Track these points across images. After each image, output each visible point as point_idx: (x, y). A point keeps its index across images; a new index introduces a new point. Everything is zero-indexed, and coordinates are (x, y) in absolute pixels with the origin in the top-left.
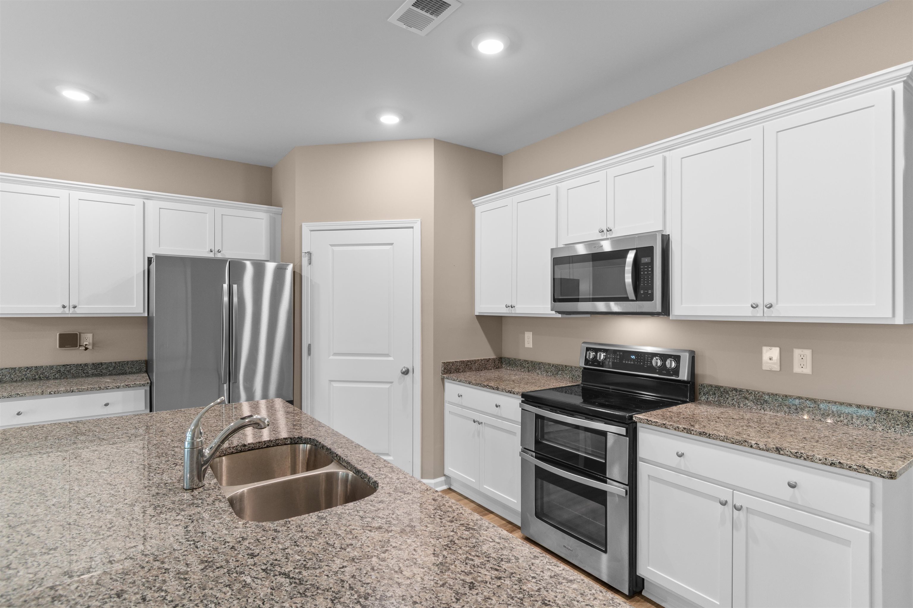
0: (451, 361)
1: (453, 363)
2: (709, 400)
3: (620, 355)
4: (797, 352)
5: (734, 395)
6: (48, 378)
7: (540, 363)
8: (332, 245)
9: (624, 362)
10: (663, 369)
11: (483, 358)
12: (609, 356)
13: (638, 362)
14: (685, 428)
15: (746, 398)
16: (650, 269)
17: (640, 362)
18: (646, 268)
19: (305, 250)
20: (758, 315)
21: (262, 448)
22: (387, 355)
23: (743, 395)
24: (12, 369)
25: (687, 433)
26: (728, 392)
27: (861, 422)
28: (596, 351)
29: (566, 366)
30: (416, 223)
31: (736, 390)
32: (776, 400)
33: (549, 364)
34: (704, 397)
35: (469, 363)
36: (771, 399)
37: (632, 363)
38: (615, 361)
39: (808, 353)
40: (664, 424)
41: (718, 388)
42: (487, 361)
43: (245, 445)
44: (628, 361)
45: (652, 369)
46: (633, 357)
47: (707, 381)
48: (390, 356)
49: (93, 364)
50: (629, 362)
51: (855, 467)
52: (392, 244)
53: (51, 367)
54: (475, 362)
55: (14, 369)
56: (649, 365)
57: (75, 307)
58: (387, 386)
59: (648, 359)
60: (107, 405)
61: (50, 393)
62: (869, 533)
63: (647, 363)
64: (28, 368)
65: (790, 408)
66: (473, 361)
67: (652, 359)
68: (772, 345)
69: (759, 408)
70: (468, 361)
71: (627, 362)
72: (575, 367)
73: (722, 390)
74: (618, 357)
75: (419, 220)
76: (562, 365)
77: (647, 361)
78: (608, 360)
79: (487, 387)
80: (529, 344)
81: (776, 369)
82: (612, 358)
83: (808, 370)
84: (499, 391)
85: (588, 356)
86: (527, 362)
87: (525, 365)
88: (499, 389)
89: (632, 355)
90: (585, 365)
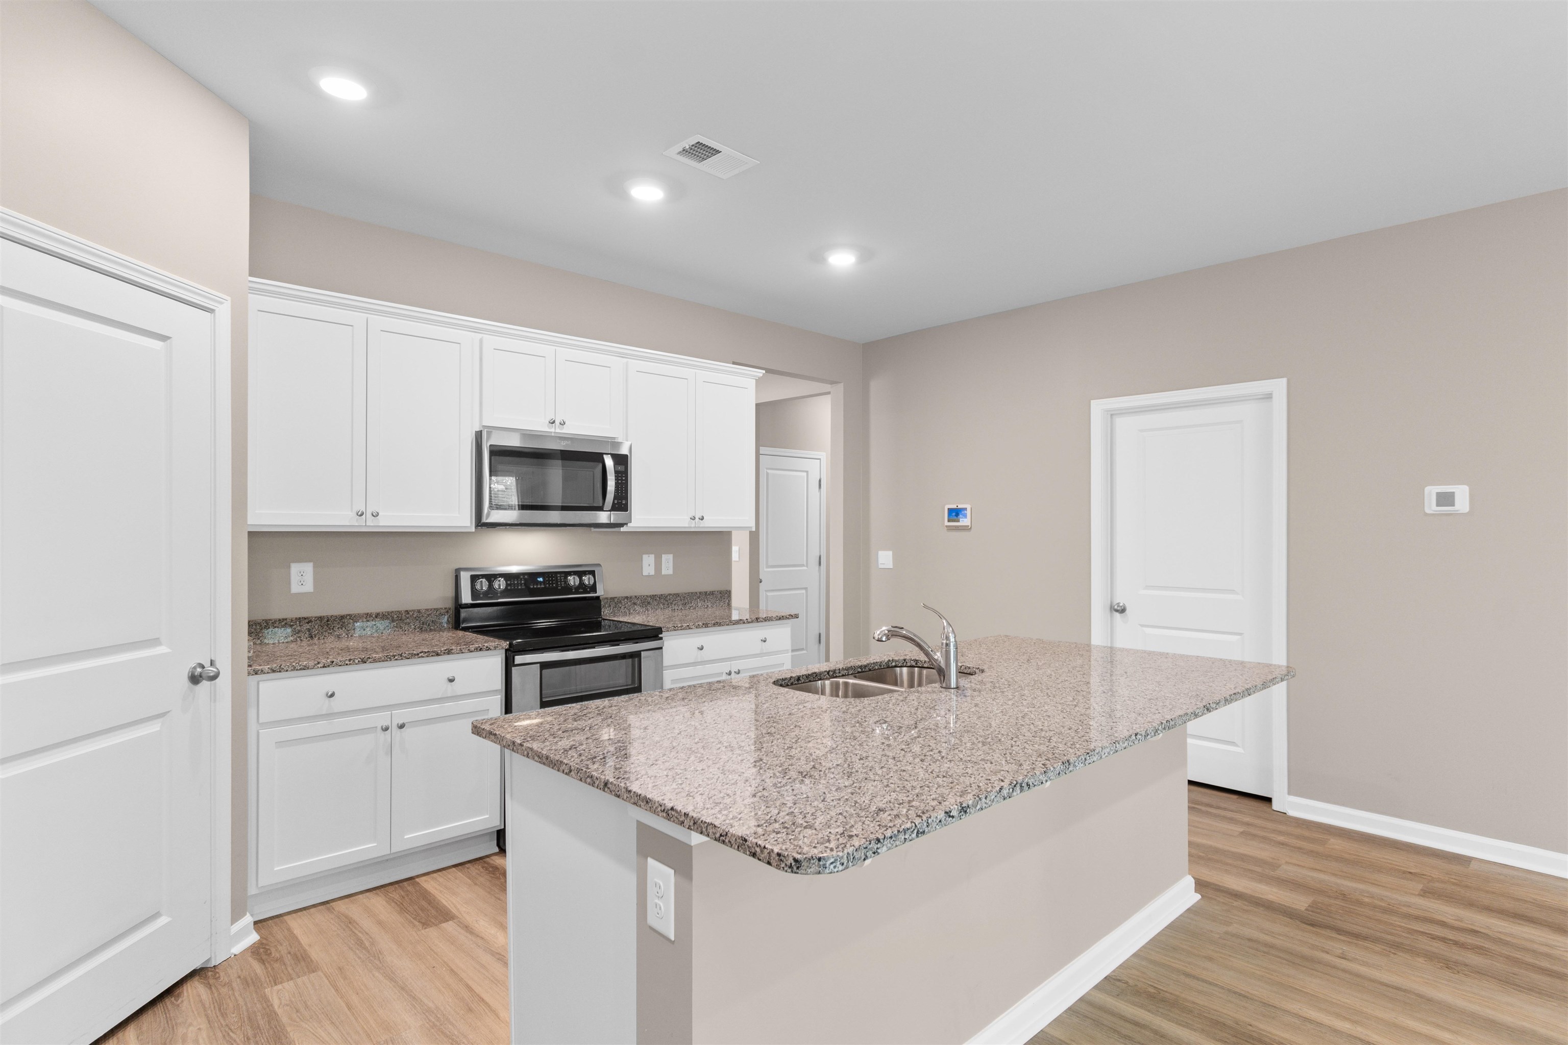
3: (525, 580)
4: (664, 557)
5: (625, 602)
7: (342, 617)
9: (532, 587)
10: (582, 587)
12: (509, 582)
13: (549, 584)
15: (635, 604)
17: (553, 584)
23: (633, 601)
25: (705, 627)
26: (621, 601)
27: (702, 604)
28: (491, 578)
29: (407, 611)
30: (221, 303)
31: (627, 598)
37: (543, 586)
38: (520, 587)
39: (671, 557)
40: (688, 626)
41: (613, 599)
44: (537, 585)
45: (568, 589)
46: (541, 579)
48: (157, 645)
50: (539, 586)
52: (164, 338)
56: (563, 585)
58: (154, 727)
59: (561, 579)
63: (561, 584)
67: (566, 578)
68: (648, 553)
69: (643, 609)
71: (535, 587)
72: (427, 610)
73: (616, 600)
74: (523, 582)
76: (400, 612)
77: (561, 582)
78: (509, 588)
79: (420, 655)
80: (302, 586)
81: (652, 573)
82: (514, 584)
83: (670, 572)
84: (453, 654)
85: (478, 587)
86: (307, 621)
87: (299, 628)
88: (453, 651)
89: (539, 578)
90: (472, 600)
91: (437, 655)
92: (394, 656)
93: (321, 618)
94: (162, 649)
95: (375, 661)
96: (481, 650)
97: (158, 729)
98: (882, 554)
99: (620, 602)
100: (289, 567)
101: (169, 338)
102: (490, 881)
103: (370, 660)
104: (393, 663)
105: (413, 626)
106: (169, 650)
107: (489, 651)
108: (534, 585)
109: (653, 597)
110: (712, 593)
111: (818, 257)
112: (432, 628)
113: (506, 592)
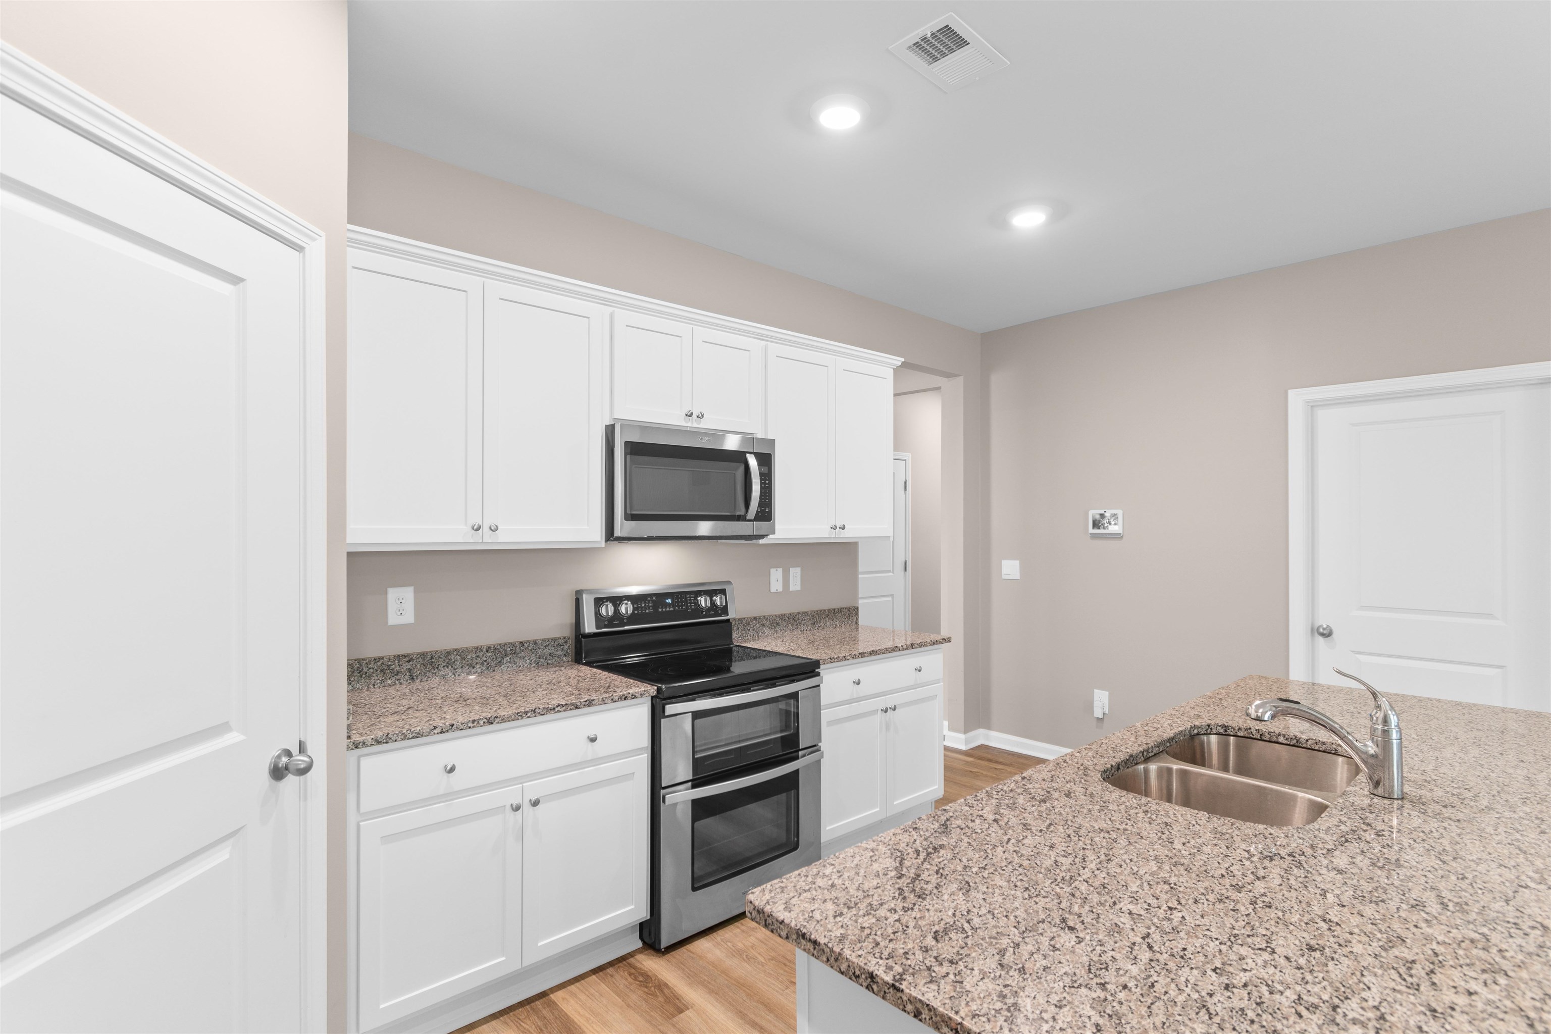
3: (653, 602)
4: (795, 571)
5: (754, 624)
7: (449, 653)
9: (660, 610)
10: (714, 609)
12: (635, 606)
13: (678, 606)
15: (764, 625)
16: (767, 481)
17: (682, 606)
23: (761, 622)
28: (616, 600)
29: (521, 642)
30: (314, 240)
31: (755, 618)
33: (478, 649)
37: (672, 609)
38: (647, 611)
39: (798, 570)
44: (666, 608)
45: (700, 612)
46: (669, 601)
50: (668, 609)
52: (236, 280)
56: (694, 607)
58: (222, 855)
59: (690, 600)
63: (691, 606)
67: (696, 598)
68: (776, 567)
69: (772, 632)
71: (664, 609)
72: (544, 640)
73: (744, 621)
74: (650, 604)
76: (513, 644)
77: (691, 603)
78: (636, 612)
79: (557, 709)
80: (402, 616)
81: (780, 589)
82: (641, 607)
83: (798, 588)
84: (594, 705)
85: (603, 611)
86: (407, 659)
87: (398, 668)
88: (594, 703)
89: (667, 599)
90: (597, 628)
91: (577, 708)
92: (526, 713)
93: (423, 655)
94: (233, 738)
95: (503, 720)
96: (626, 698)
97: (227, 856)
98: (1005, 563)
99: (749, 624)
100: (386, 593)
101: (242, 280)
102: (647, 1001)
103: (497, 720)
104: (525, 721)
105: (528, 661)
106: (242, 737)
107: (635, 700)
108: (662, 608)
109: (782, 617)
110: (840, 610)
111: (999, 221)
112: (549, 662)
113: (632, 619)
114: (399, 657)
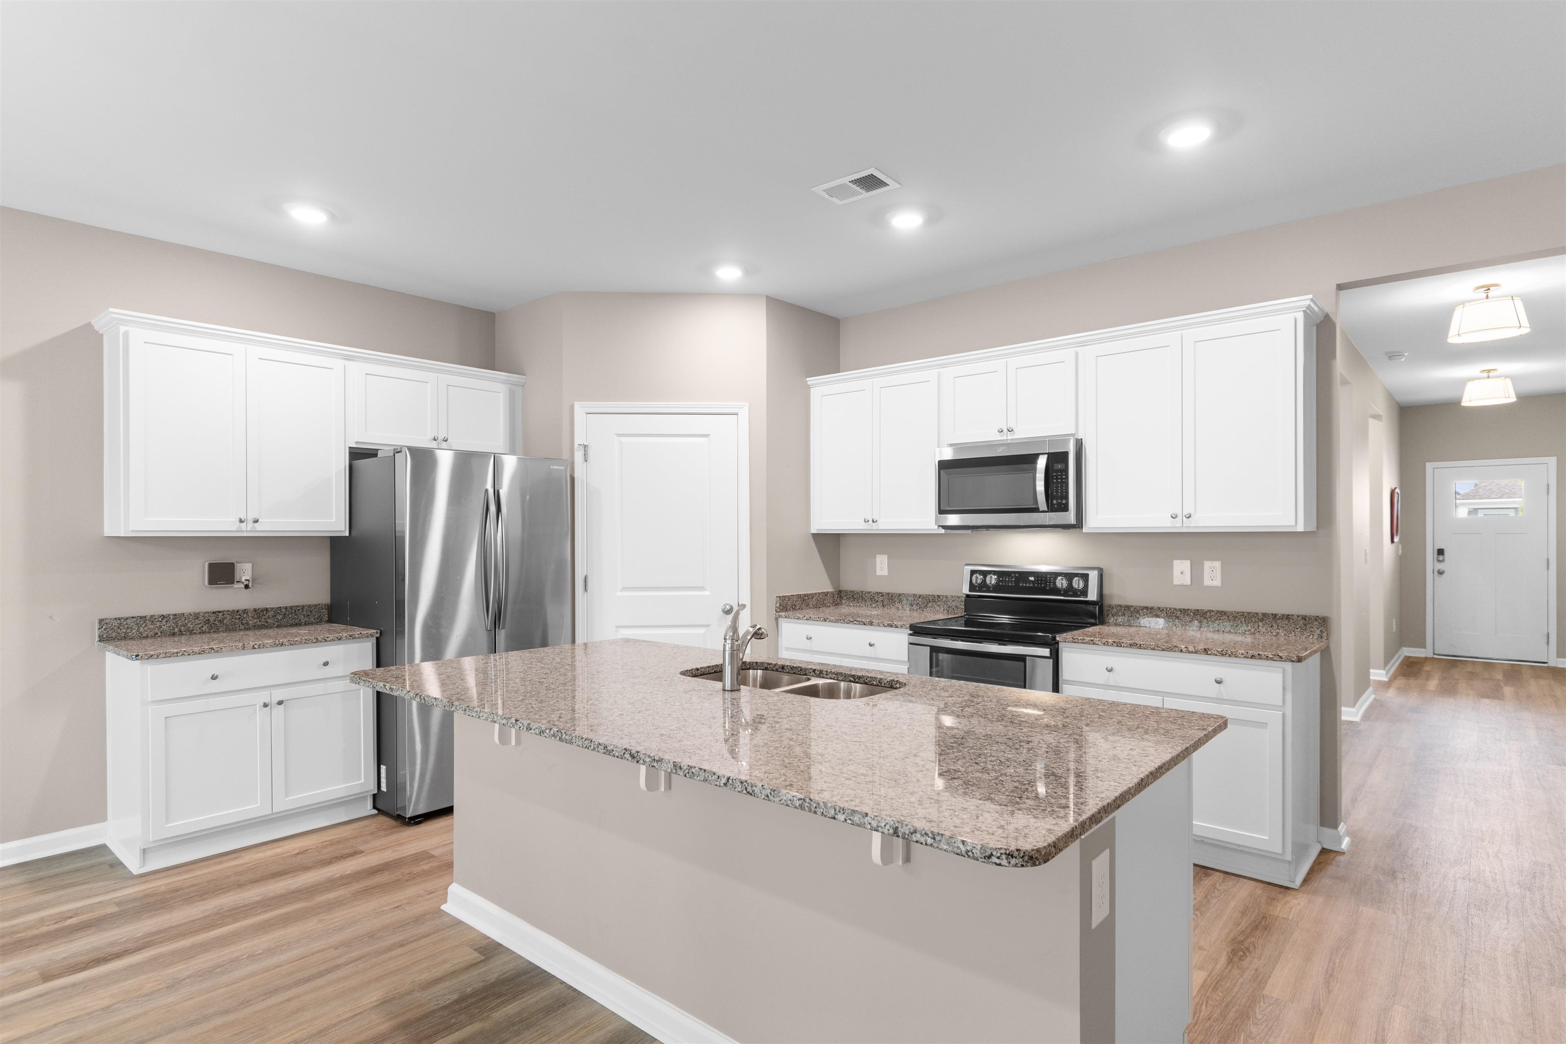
0: (787, 595)
1: (788, 597)
2: (1118, 621)
3: (1016, 577)
4: (1207, 565)
5: (1145, 613)
6: (191, 632)
7: (900, 595)
8: (619, 435)
9: (1021, 585)
10: (1070, 590)
11: (820, 592)
12: (1001, 579)
13: (1038, 584)
14: (1114, 642)
16: (1064, 477)
17: (1041, 584)
18: (1059, 475)
19: (579, 440)
20: (1177, 526)
21: (711, 673)
22: (702, 588)
23: (1154, 613)
24: (141, 617)
25: (1117, 646)
26: (1138, 611)
27: (1266, 629)
28: (985, 574)
30: (742, 408)
31: (1147, 608)
32: (1187, 615)
33: (915, 595)
34: (1112, 619)
35: (806, 598)
36: (1182, 614)
37: (1032, 585)
38: (1010, 584)
39: (1217, 564)
40: (1092, 640)
41: (1128, 607)
42: (826, 596)
43: (697, 669)
44: (1026, 583)
45: (1056, 591)
46: (1032, 579)
47: (1115, 602)
48: (706, 590)
49: (255, 610)
50: (1028, 585)
51: (1271, 656)
52: (707, 436)
53: (197, 616)
54: (812, 596)
55: (143, 618)
56: (1052, 586)
57: (256, 521)
58: (702, 631)
59: (1050, 580)
60: (326, 664)
61: (254, 648)
62: (1281, 713)
63: (1050, 585)
64: (163, 617)
65: (1201, 622)
66: (810, 595)
67: (1055, 579)
68: (1183, 558)
69: (1171, 626)
70: (805, 595)
71: (1024, 585)
72: (952, 596)
73: (1132, 609)
74: (1013, 579)
75: (747, 404)
76: (934, 596)
77: (1050, 582)
78: (1001, 584)
79: (854, 622)
80: (882, 571)
81: (1188, 581)
82: (1006, 581)
83: (1217, 582)
84: (874, 625)
85: (975, 581)
86: (881, 595)
87: (877, 599)
88: (873, 624)
89: (1031, 577)
90: (970, 591)
91: (864, 624)
92: (840, 620)
93: (888, 594)
95: (830, 621)
96: (891, 626)
101: (709, 435)
103: (828, 620)
104: (839, 624)
106: (710, 594)
107: (897, 629)
108: (1023, 583)
110: (1288, 617)
113: (996, 588)
114: (878, 593)
